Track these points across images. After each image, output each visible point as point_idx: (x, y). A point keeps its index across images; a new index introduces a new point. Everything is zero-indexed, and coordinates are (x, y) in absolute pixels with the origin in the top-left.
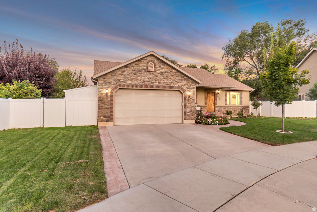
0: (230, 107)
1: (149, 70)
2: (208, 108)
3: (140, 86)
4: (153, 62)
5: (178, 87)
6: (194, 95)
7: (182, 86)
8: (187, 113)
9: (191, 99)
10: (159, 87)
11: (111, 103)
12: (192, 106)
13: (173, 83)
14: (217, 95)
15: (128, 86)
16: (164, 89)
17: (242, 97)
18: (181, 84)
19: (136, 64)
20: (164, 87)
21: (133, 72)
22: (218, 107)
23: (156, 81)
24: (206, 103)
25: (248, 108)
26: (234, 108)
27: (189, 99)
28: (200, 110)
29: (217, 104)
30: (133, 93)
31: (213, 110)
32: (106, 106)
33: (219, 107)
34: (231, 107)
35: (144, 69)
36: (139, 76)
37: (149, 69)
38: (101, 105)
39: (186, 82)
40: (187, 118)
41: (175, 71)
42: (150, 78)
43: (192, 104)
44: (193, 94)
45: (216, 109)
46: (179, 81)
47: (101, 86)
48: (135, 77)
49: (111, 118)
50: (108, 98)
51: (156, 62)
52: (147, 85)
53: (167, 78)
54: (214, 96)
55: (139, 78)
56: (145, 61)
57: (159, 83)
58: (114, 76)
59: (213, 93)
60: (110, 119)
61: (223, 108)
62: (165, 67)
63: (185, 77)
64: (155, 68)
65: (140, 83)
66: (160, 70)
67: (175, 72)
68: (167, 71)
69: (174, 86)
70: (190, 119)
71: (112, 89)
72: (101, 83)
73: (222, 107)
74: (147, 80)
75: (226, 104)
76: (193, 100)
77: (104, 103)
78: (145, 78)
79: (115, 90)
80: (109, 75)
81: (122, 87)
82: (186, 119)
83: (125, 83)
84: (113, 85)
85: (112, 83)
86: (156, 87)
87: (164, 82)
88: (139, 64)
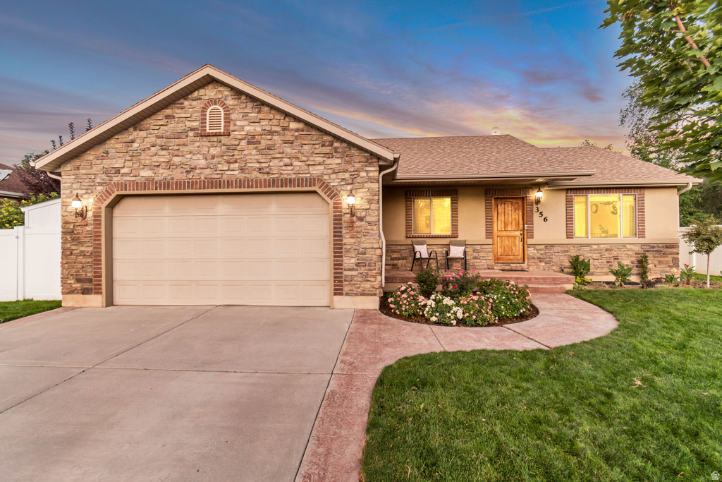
0: (588, 245)
1: (208, 131)
2: (499, 250)
3: (178, 185)
4: (223, 105)
5: (311, 181)
6: (374, 206)
7: (326, 177)
8: (346, 273)
9: (361, 219)
10: (240, 183)
11: (95, 240)
12: (363, 246)
13: (290, 168)
14: (535, 206)
15: (145, 186)
16: (259, 190)
17: (642, 211)
18: (322, 167)
19: (167, 117)
20: (258, 183)
21: (159, 141)
22: (539, 247)
23: (232, 166)
24: (489, 234)
25: (675, 250)
26: (607, 250)
27: (352, 222)
28: (461, 255)
29: (532, 237)
30: (167, 206)
31: (521, 256)
32: (82, 249)
33: (543, 247)
34: (595, 247)
35: (192, 130)
36: (176, 153)
37: (208, 128)
38: (68, 246)
39: (339, 161)
40: (346, 289)
41: (300, 126)
42: (213, 157)
43: (363, 239)
44: (370, 202)
45: (531, 251)
46: (312, 159)
47: (68, 191)
48: (164, 156)
49: (95, 285)
50: (87, 225)
51: (230, 102)
52: (203, 178)
53: (271, 152)
54: (523, 209)
55: (176, 160)
56: (194, 103)
57: (242, 169)
58: (103, 158)
59: (520, 202)
60: (93, 287)
61: (556, 249)
62: (261, 116)
63: (336, 144)
64: (228, 121)
65: (179, 175)
66: (247, 128)
67: (297, 130)
68: (268, 128)
69: (294, 176)
70: (356, 295)
71: (99, 199)
72: (69, 181)
73: (552, 245)
74: (203, 162)
75: (570, 234)
76: (369, 223)
77: (77, 241)
78: (195, 157)
79: (105, 200)
80: (91, 158)
81: (126, 190)
82: (341, 294)
83: (134, 179)
84: (100, 184)
85: (98, 180)
86: (229, 184)
87: (257, 165)
88: (176, 116)
